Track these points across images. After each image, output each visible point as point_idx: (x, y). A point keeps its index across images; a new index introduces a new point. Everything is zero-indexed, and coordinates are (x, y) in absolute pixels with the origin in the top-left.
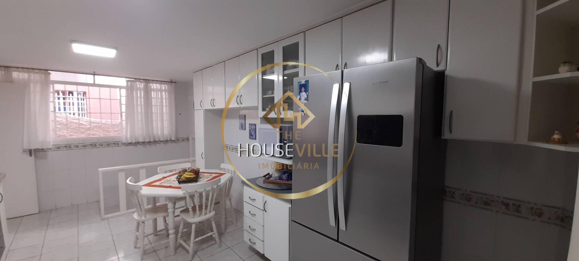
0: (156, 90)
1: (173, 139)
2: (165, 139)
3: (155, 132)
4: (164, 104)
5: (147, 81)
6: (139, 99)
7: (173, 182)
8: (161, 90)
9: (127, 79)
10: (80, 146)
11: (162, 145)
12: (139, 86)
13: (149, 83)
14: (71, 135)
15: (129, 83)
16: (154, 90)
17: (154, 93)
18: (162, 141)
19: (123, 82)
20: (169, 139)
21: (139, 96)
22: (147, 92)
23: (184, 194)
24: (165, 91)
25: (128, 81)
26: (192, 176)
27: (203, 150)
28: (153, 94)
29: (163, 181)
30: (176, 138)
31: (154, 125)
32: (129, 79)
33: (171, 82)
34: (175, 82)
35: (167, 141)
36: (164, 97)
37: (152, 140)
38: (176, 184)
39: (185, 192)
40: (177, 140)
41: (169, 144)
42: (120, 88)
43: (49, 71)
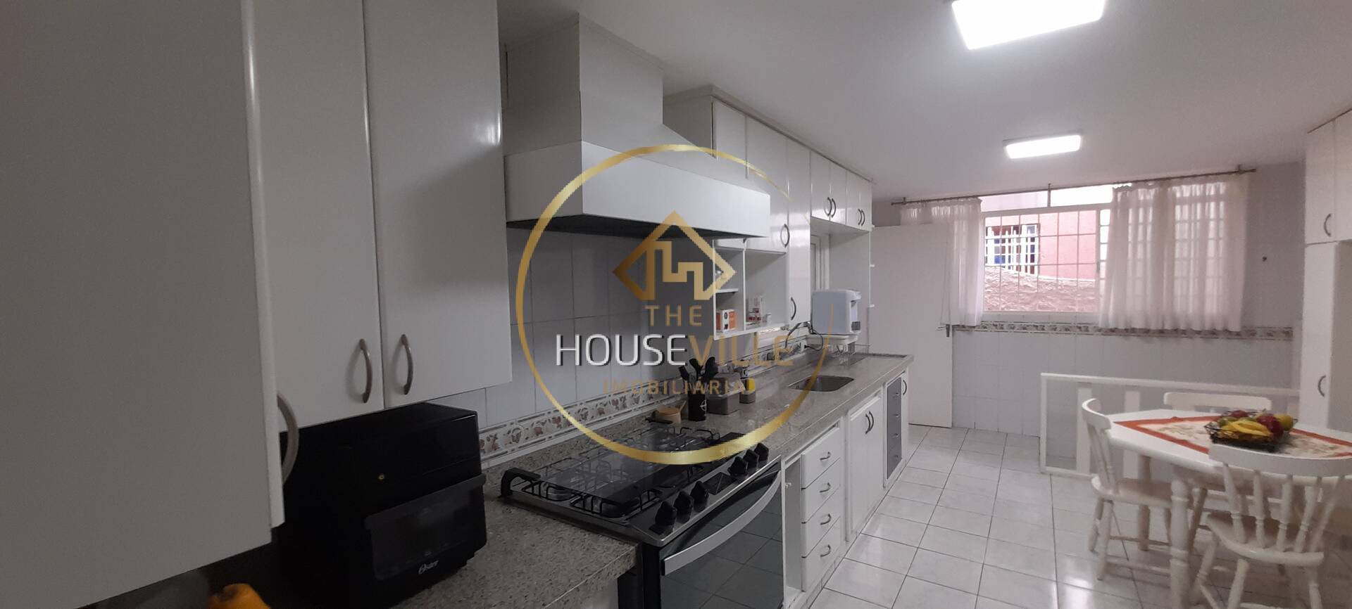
0: (1192, 201)
1: (1235, 327)
2: (1208, 327)
3: (1179, 308)
4: (1212, 234)
5: (1164, 182)
6: (1141, 228)
7: (1198, 435)
8: (1204, 199)
9: (1116, 186)
10: (1017, 327)
11: (1198, 341)
12: (1142, 198)
13: (1170, 185)
14: (1007, 307)
15: (1119, 195)
16: (1183, 201)
17: (1182, 211)
18: (1199, 333)
19: (1104, 194)
20: (1219, 328)
21: (1141, 219)
22: (1164, 207)
23: (1217, 468)
24: (1217, 198)
25: (1116, 191)
26: (1260, 431)
27: (1326, 369)
28: (1180, 213)
29: (1171, 425)
30: (1244, 327)
31: (1178, 291)
32: (1120, 185)
33: (1239, 171)
34: (1253, 171)
35: (1213, 333)
36: (1212, 215)
37: (1168, 327)
38: (1205, 441)
39: (1220, 464)
40: (1248, 333)
41: (1220, 343)
42: (1098, 208)
43: (980, 198)
